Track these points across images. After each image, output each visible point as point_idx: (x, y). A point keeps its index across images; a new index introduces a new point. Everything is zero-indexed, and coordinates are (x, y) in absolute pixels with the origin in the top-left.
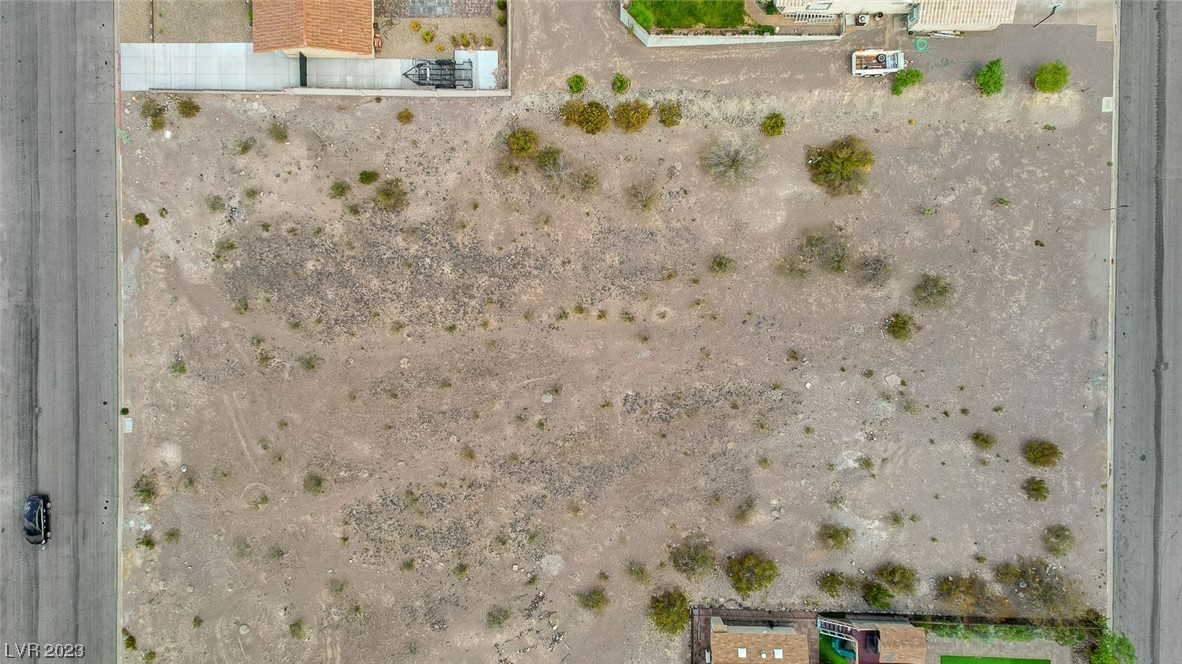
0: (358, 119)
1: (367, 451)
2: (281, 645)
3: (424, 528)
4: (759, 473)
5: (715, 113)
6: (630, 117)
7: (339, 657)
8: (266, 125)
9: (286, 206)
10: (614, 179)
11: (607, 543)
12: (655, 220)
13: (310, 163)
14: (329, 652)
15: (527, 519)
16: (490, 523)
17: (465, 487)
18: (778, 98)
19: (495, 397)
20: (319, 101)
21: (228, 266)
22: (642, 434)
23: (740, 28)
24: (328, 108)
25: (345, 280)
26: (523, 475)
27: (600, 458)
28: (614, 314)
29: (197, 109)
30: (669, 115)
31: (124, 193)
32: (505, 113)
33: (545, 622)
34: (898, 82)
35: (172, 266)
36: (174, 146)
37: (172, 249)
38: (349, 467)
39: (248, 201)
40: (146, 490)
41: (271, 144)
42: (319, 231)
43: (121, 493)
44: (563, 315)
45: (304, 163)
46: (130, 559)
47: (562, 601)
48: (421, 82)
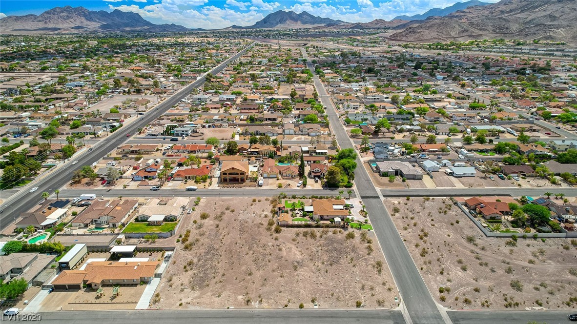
0: (172, 269)
4: (255, 223)
5: (190, 227)
6: (187, 236)
8: (167, 283)
9: (187, 279)
10: (198, 237)
11: (266, 238)
12: (207, 233)
13: (179, 275)
15: (261, 246)
16: (262, 251)
17: (254, 254)
18: (191, 221)
19: (236, 250)
21: (197, 288)
22: (246, 234)
23: (177, 224)
26: (252, 247)
27: (250, 238)
28: (223, 237)
31: (173, 308)
32: (180, 250)
33: (281, 244)
34: (194, 210)
37: (190, 298)
39: (183, 286)
40: (248, 302)
44: (222, 243)
46: (266, 306)
48: (168, 260)
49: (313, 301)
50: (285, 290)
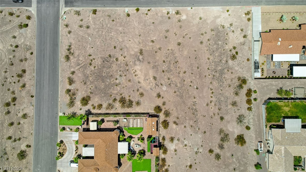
0: (247, 51)
1: (185, 54)
2: (149, 39)
3: (171, 64)
4: (183, 126)
5: (250, 118)
6: (249, 102)
7: (147, 49)
8: (246, 34)
9: (231, 38)
10: (237, 99)
11: (169, 98)
12: (230, 106)
13: (239, 42)
14: (148, 47)
15: (173, 83)
16: (172, 77)
17: (178, 72)
18: (253, 129)
19: (196, 77)
20: (251, 44)
21: (219, 27)
22: (189, 105)
23: (266, 122)
24: (249, 45)
25: (217, 49)
26: (181, 83)
27: (184, 97)
28: (211, 99)
29: (249, 21)
30: (249, 109)
31: (233, 7)
32: (249, 79)
33: (154, 87)
34: (257, 151)
35: (219, 17)
36: (242, 17)
37: (222, 17)
38: (182, 50)
39: (232, 31)
40: (177, 13)
41: (243, 35)
42: (226, 44)
43: (176, 8)
44: (211, 90)
45: (239, 41)
46: (164, 10)
47: (158, 90)
48: (255, 63)
49: (128, 15)
50: (149, 26)
